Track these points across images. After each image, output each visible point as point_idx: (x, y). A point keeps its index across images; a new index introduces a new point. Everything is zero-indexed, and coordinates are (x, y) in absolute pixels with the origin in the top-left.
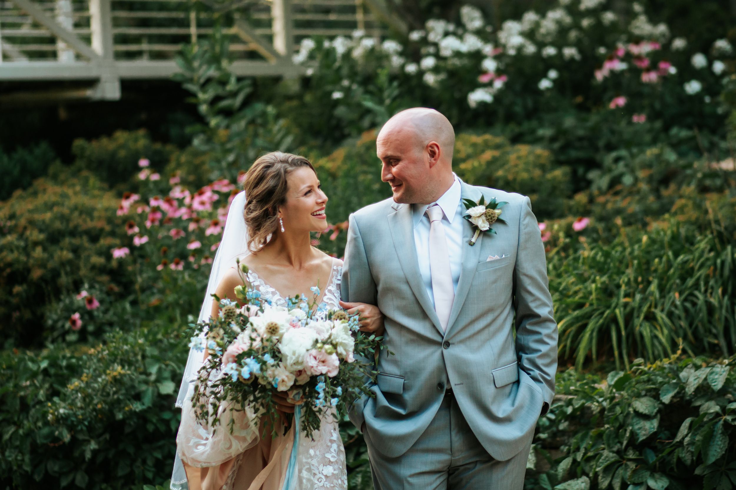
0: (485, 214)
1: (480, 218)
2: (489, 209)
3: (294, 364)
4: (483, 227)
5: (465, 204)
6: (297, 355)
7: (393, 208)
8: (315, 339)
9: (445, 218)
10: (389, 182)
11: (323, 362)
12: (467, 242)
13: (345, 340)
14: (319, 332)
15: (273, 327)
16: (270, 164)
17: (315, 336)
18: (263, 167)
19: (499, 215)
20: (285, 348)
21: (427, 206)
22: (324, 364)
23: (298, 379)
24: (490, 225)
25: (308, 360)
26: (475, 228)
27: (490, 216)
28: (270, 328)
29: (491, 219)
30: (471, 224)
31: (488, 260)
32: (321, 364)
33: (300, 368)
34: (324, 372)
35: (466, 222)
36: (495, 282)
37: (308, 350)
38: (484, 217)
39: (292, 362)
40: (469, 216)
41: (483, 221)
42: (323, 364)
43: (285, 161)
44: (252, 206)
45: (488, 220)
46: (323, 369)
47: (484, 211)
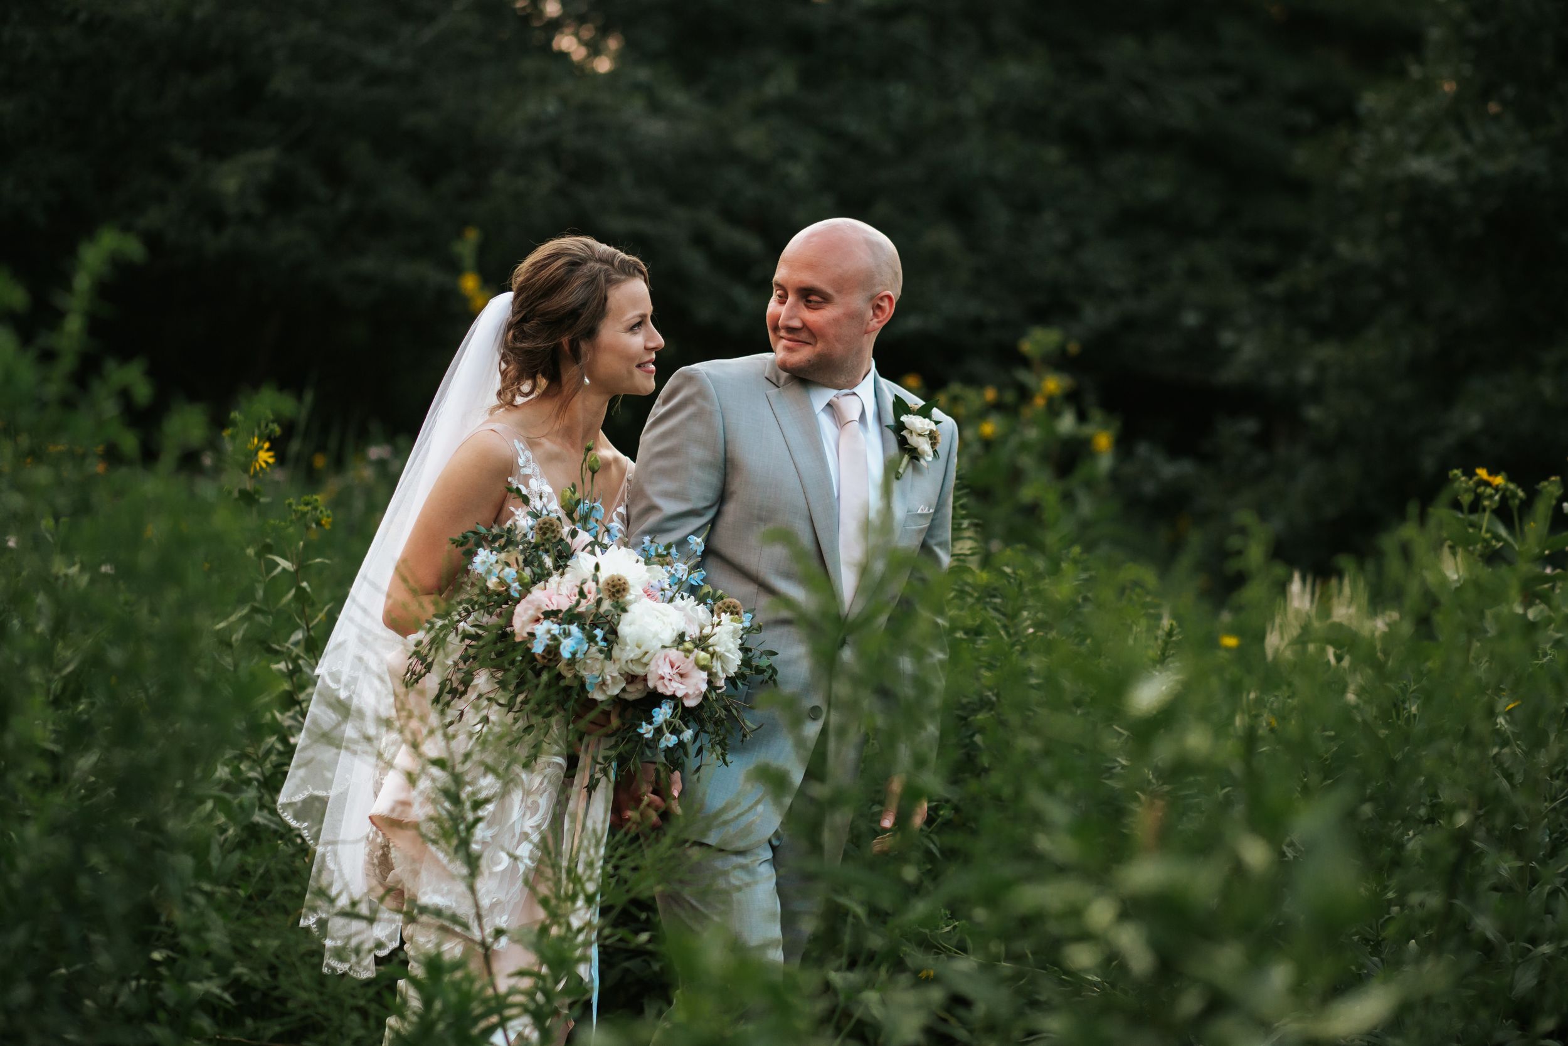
3: (632, 661)
6: (643, 649)
8: (680, 632)
11: (682, 676)
13: (729, 651)
14: (690, 620)
15: (620, 585)
16: (580, 259)
17: (681, 626)
18: (566, 263)
20: (626, 628)
21: (835, 392)
22: (682, 680)
23: (629, 689)
25: (661, 662)
28: (614, 586)
31: (920, 511)
32: (677, 678)
33: (639, 670)
34: (679, 694)
37: (664, 647)
39: (632, 656)
42: (680, 679)
43: (608, 261)
44: (526, 327)
46: (677, 688)
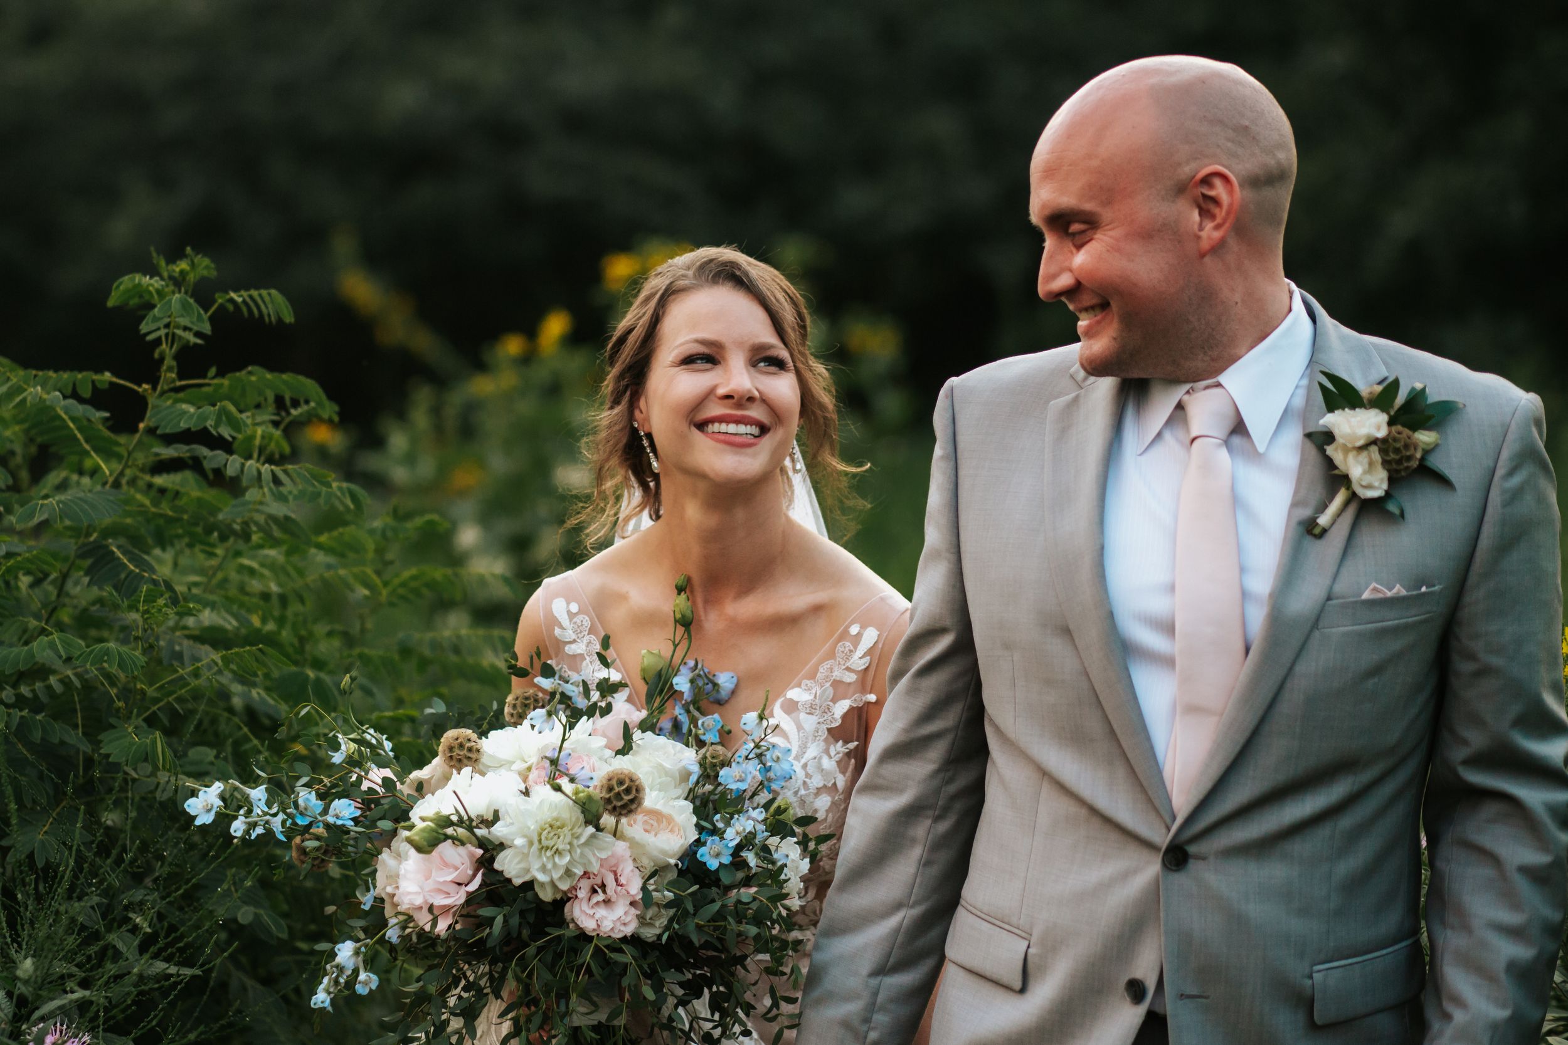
0: (1382, 445)
1: (1365, 454)
2: (1399, 428)
4: (1365, 487)
5: (1323, 387)
7: (1072, 376)
9: (1239, 428)
10: (1063, 299)
12: (1300, 523)
19: (1427, 452)
21: (1189, 386)
24: (1392, 480)
26: (1336, 479)
27: (1397, 451)
29: (1399, 462)
30: (1330, 463)
31: (1366, 595)
35: (1312, 451)
36: (1377, 670)
38: (1375, 453)
40: (1328, 437)
41: (1371, 464)
45: (1385, 463)
47: (1382, 433)
